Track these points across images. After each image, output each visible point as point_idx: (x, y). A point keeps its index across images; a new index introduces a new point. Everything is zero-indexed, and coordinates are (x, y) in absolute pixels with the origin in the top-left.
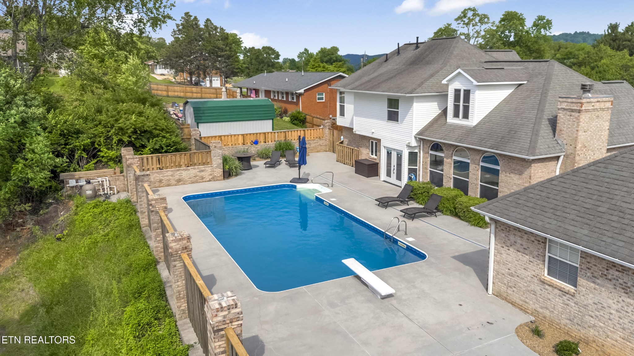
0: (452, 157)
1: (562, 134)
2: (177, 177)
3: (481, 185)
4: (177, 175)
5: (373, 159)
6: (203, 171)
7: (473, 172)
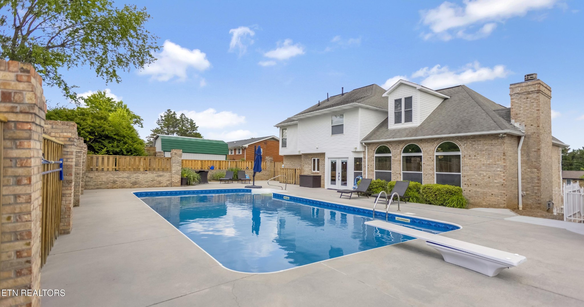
0: (401, 154)
1: (519, 117)
2: (133, 180)
3: (436, 174)
4: (133, 177)
5: (316, 173)
6: (161, 176)
7: (427, 164)
